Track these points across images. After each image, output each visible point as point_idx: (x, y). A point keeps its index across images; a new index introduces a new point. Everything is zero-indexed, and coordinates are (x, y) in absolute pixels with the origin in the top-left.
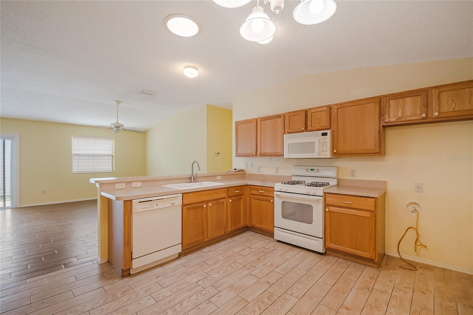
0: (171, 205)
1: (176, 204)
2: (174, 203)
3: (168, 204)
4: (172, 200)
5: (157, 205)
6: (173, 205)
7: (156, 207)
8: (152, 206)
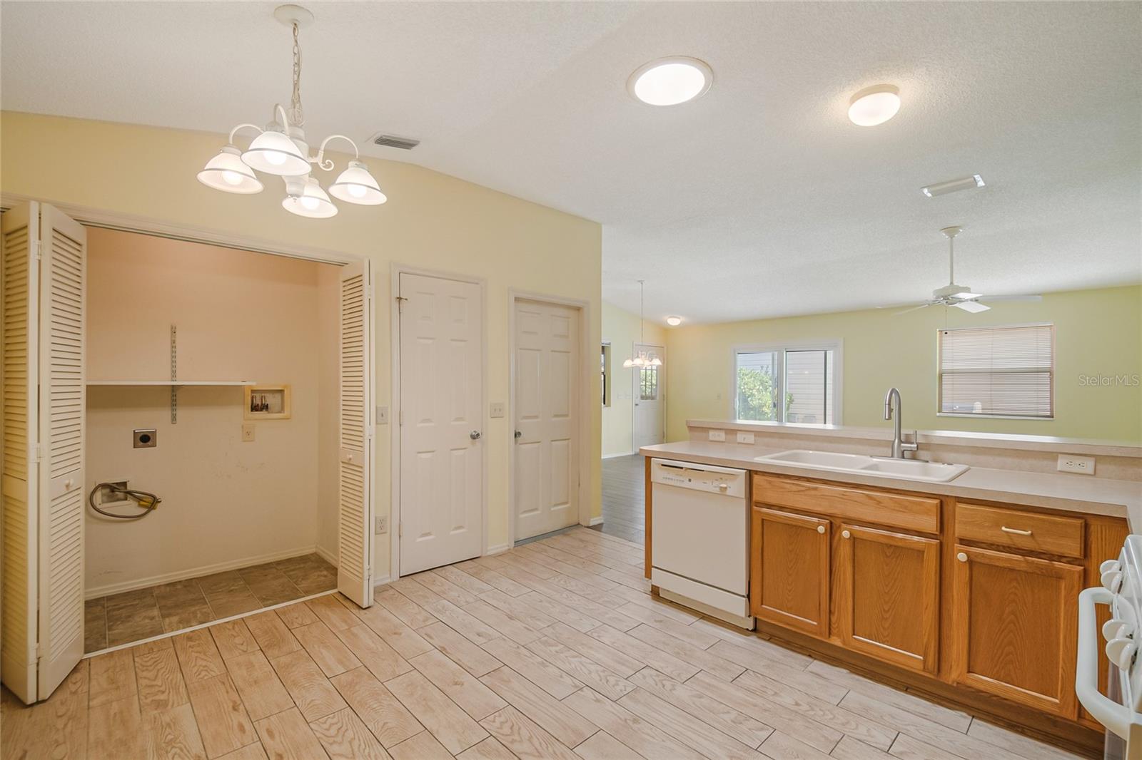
0: (717, 490)
1: (729, 492)
2: (726, 488)
3: (712, 486)
4: (721, 479)
5: (690, 480)
6: (722, 491)
7: (686, 484)
8: (682, 479)
